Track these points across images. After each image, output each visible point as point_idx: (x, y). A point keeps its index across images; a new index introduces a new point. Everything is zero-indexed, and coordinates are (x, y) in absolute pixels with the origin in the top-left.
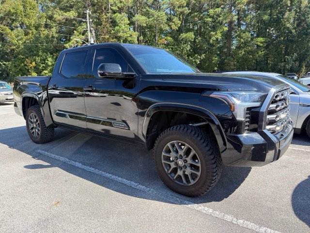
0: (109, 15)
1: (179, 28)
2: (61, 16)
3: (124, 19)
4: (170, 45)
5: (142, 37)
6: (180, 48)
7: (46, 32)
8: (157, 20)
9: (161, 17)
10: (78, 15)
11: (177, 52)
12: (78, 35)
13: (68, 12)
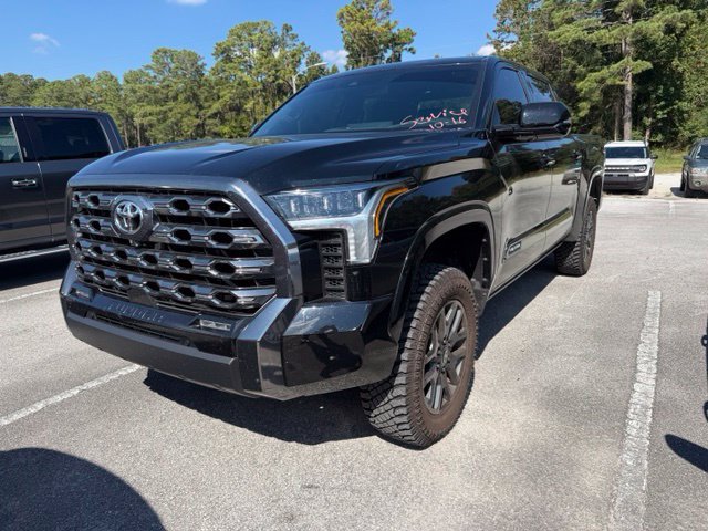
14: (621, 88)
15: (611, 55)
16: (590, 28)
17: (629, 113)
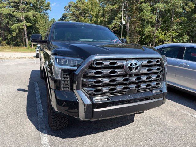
0: (138, 5)
1: (193, 10)
2: (108, 9)
3: (147, 7)
4: (184, 23)
5: (161, 18)
6: (192, 25)
7: (102, 19)
8: (173, 6)
9: (177, 3)
10: (119, 7)
11: (189, 28)
12: (117, 20)
13: (113, 6)
14: (23, 29)
15: (19, 20)
16: (13, 11)
17: (27, 36)
